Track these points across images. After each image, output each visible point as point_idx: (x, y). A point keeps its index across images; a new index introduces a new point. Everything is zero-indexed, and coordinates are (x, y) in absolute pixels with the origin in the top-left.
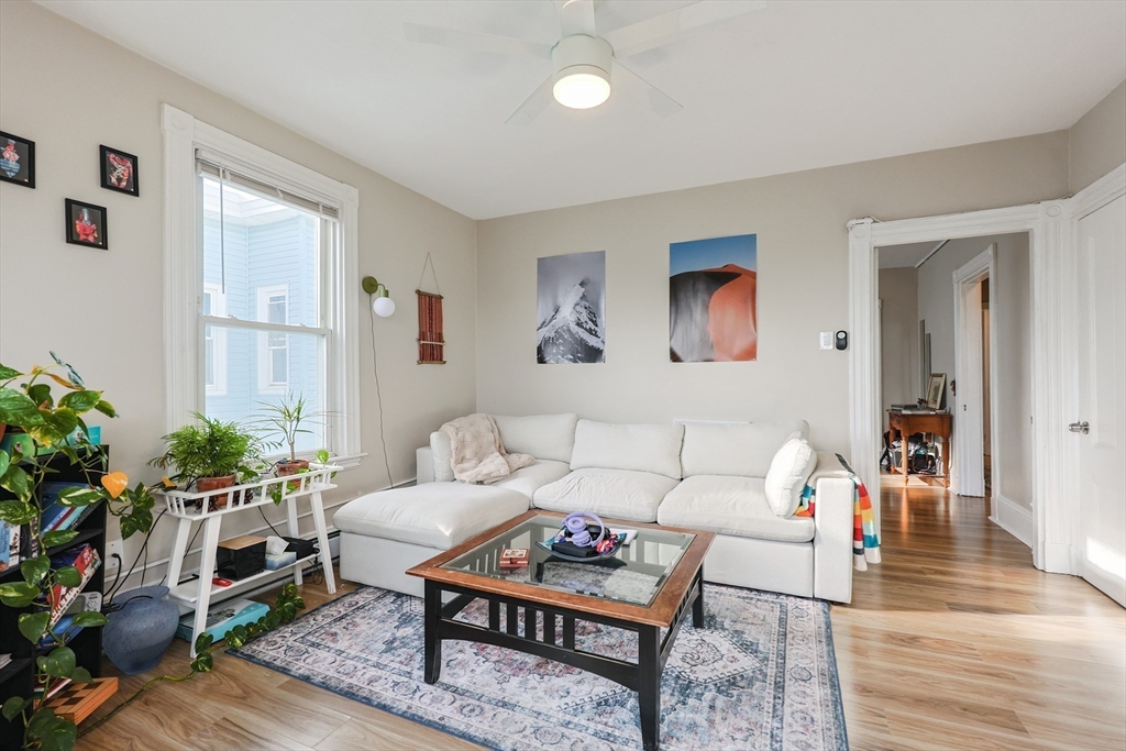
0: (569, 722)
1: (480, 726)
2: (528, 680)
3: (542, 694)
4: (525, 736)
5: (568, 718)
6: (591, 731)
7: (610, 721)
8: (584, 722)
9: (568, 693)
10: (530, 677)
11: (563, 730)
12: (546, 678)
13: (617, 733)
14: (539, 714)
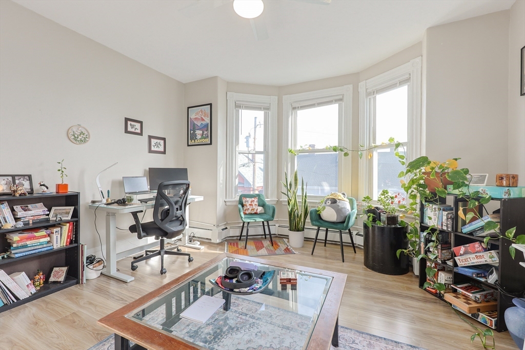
0: (257, 320)
1: (296, 319)
2: (279, 344)
3: (270, 334)
4: (275, 314)
5: (258, 322)
6: (248, 316)
7: (239, 319)
8: (251, 320)
9: (256, 334)
10: (279, 346)
11: (260, 317)
12: (268, 345)
13: (238, 315)
14: (271, 323)
